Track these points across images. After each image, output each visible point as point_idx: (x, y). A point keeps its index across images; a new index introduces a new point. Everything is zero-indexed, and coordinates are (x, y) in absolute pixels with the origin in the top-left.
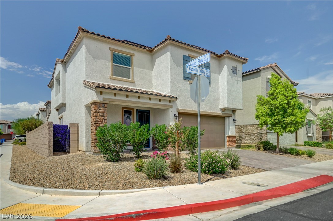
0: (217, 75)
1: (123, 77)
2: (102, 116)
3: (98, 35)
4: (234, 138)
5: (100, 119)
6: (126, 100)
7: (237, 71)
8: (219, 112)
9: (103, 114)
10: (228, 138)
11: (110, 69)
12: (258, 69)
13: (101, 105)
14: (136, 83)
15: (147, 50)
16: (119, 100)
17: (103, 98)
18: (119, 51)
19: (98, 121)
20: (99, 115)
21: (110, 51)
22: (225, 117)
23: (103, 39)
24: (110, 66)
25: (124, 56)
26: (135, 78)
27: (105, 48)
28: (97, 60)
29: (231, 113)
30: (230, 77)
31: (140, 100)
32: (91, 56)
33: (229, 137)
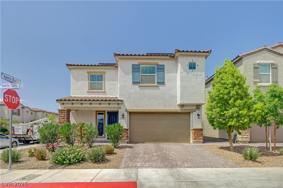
0: (173, 74)
1: (97, 90)
2: (63, 119)
3: (78, 65)
4: (201, 131)
5: (62, 121)
6: (80, 107)
7: (196, 66)
8: (177, 109)
9: (64, 117)
10: (193, 131)
11: (87, 86)
12: (238, 56)
13: (62, 112)
14: (107, 92)
15: (114, 67)
16: (75, 107)
17: (64, 107)
18: (94, 72)
19: (61, 122)
20: (61, 118)
21: (87, 74)
22: (189, 113)
23: (81, 67)
24: (87, 84)
25: (98, 75)
26: (106, 89)
27: (84, 73)
28: (78, 82)
29: (194, 108)
30: (185, 73)
31: (92, 106)
32: (74, 80)
33: (195, 129)
